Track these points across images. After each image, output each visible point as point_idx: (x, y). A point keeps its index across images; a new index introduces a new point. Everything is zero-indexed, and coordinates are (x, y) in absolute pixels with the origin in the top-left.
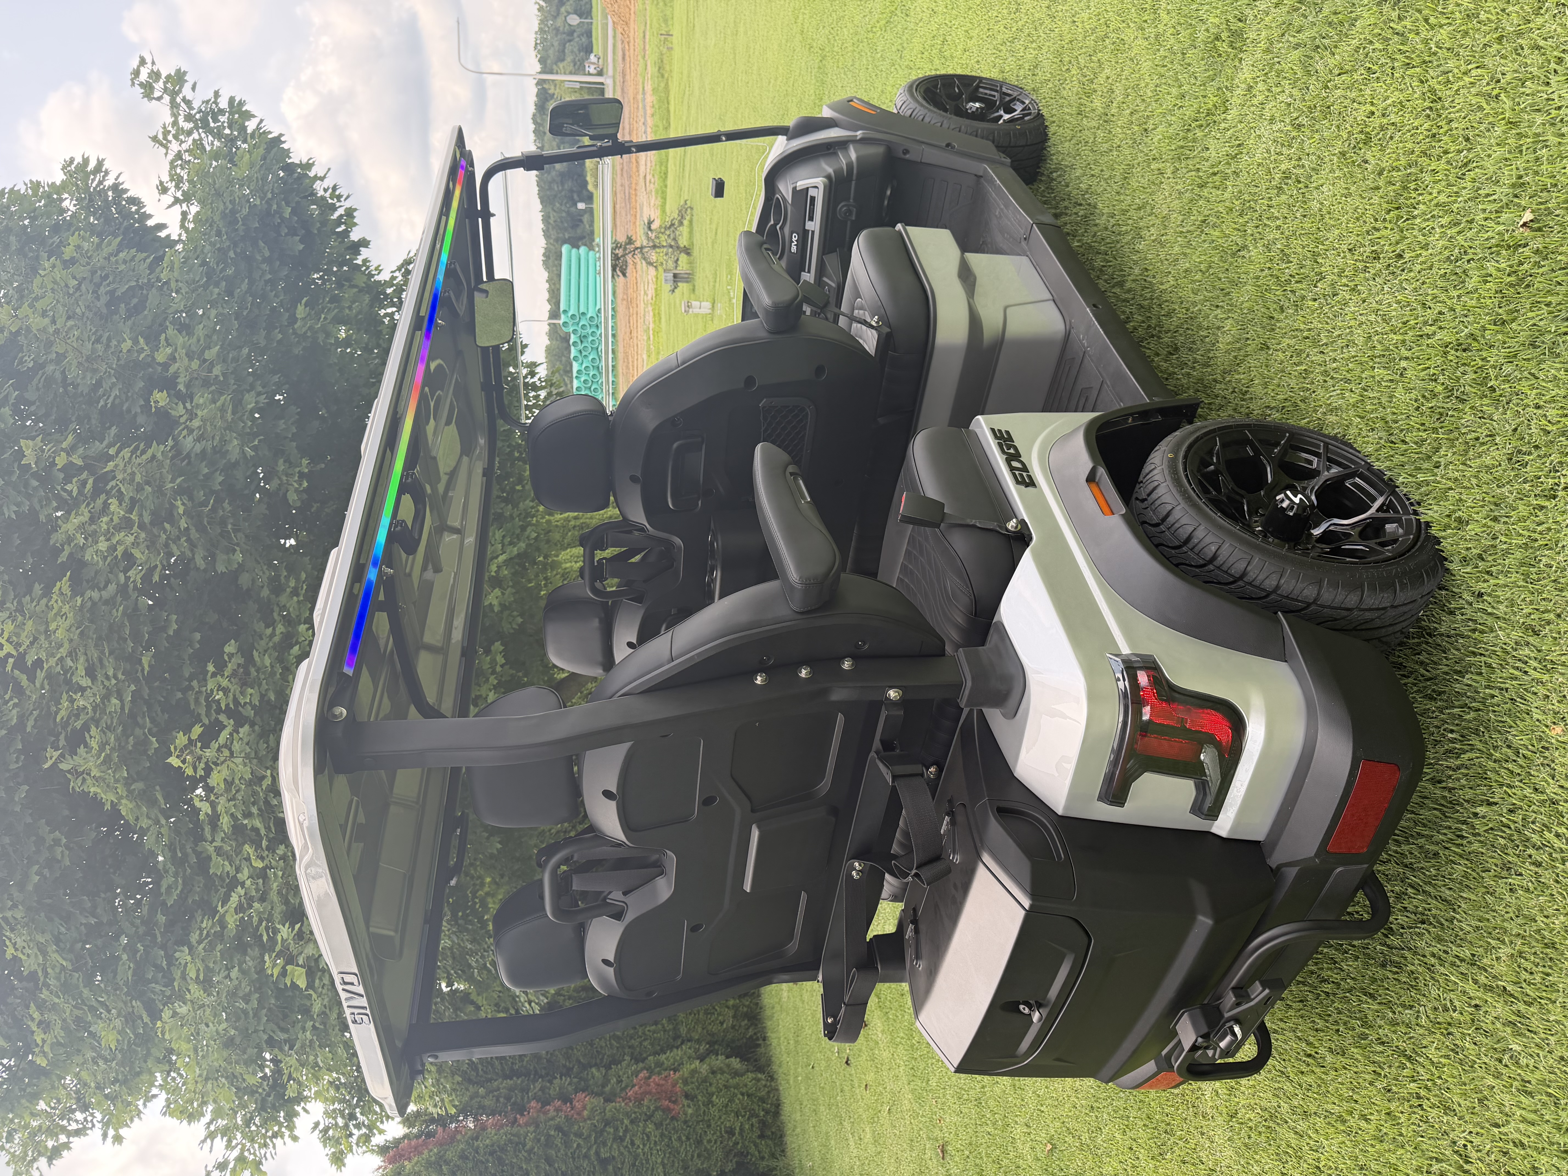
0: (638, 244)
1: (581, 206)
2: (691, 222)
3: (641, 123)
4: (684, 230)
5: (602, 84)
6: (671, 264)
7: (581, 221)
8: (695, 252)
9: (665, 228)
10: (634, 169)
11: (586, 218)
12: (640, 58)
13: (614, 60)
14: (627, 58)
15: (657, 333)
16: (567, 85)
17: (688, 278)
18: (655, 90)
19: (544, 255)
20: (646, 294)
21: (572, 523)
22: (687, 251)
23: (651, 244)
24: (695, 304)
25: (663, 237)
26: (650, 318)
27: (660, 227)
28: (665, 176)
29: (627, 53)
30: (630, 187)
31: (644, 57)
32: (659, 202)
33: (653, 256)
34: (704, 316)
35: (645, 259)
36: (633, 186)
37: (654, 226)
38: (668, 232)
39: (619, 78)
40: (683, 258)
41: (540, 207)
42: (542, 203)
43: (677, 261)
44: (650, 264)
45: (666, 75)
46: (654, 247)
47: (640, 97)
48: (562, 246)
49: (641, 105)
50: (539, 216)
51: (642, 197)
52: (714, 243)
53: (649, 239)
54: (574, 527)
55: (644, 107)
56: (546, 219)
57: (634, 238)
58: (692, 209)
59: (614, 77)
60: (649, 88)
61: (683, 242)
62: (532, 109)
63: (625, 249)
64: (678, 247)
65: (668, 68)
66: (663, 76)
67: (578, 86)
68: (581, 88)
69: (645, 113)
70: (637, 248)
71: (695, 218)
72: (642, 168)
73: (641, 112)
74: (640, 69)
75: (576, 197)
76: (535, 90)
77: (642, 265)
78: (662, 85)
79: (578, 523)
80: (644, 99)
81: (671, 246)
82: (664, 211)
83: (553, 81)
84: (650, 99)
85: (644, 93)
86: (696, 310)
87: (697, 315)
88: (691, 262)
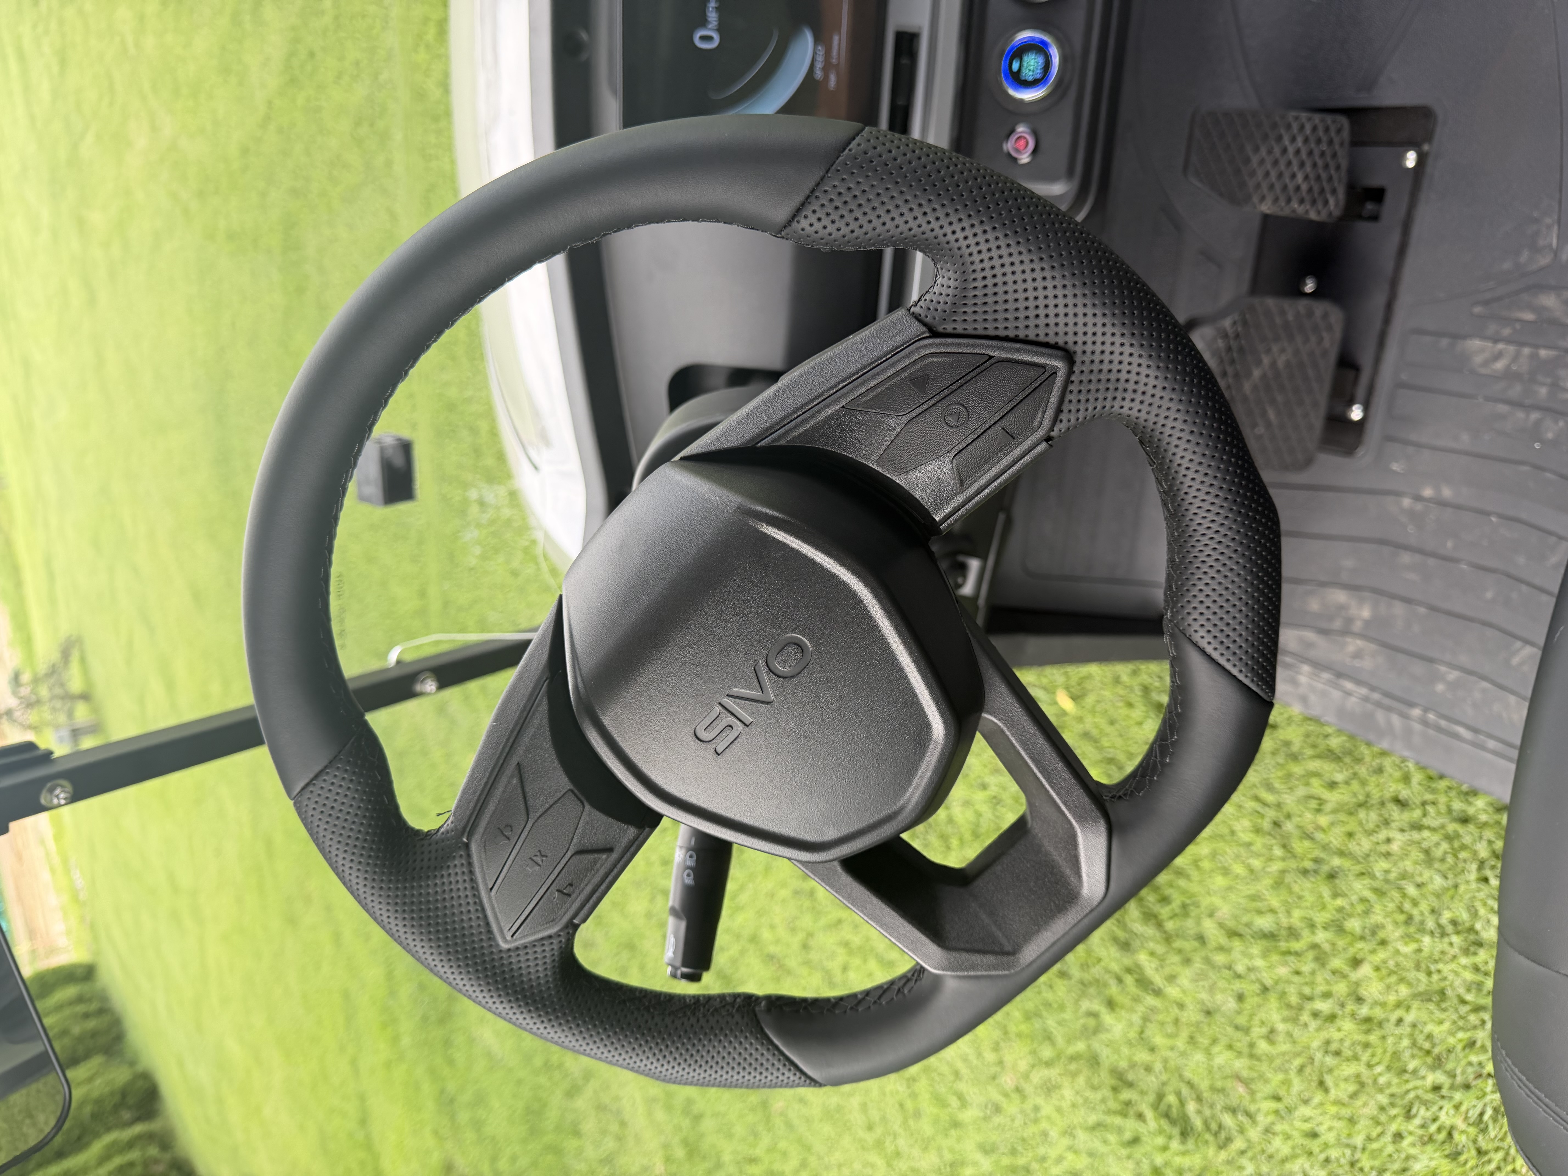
4: (75, 673)
8: (100, 696)
9: (44, 677)
17: (95, 729)
25: (42, 691)
27: (34, 679)
38: (48, 681)
40: (81, 708)
43: (71, 713)
58: (80, 642)
64: (70, 696)
81: (58, 697)
88: (96, 710)
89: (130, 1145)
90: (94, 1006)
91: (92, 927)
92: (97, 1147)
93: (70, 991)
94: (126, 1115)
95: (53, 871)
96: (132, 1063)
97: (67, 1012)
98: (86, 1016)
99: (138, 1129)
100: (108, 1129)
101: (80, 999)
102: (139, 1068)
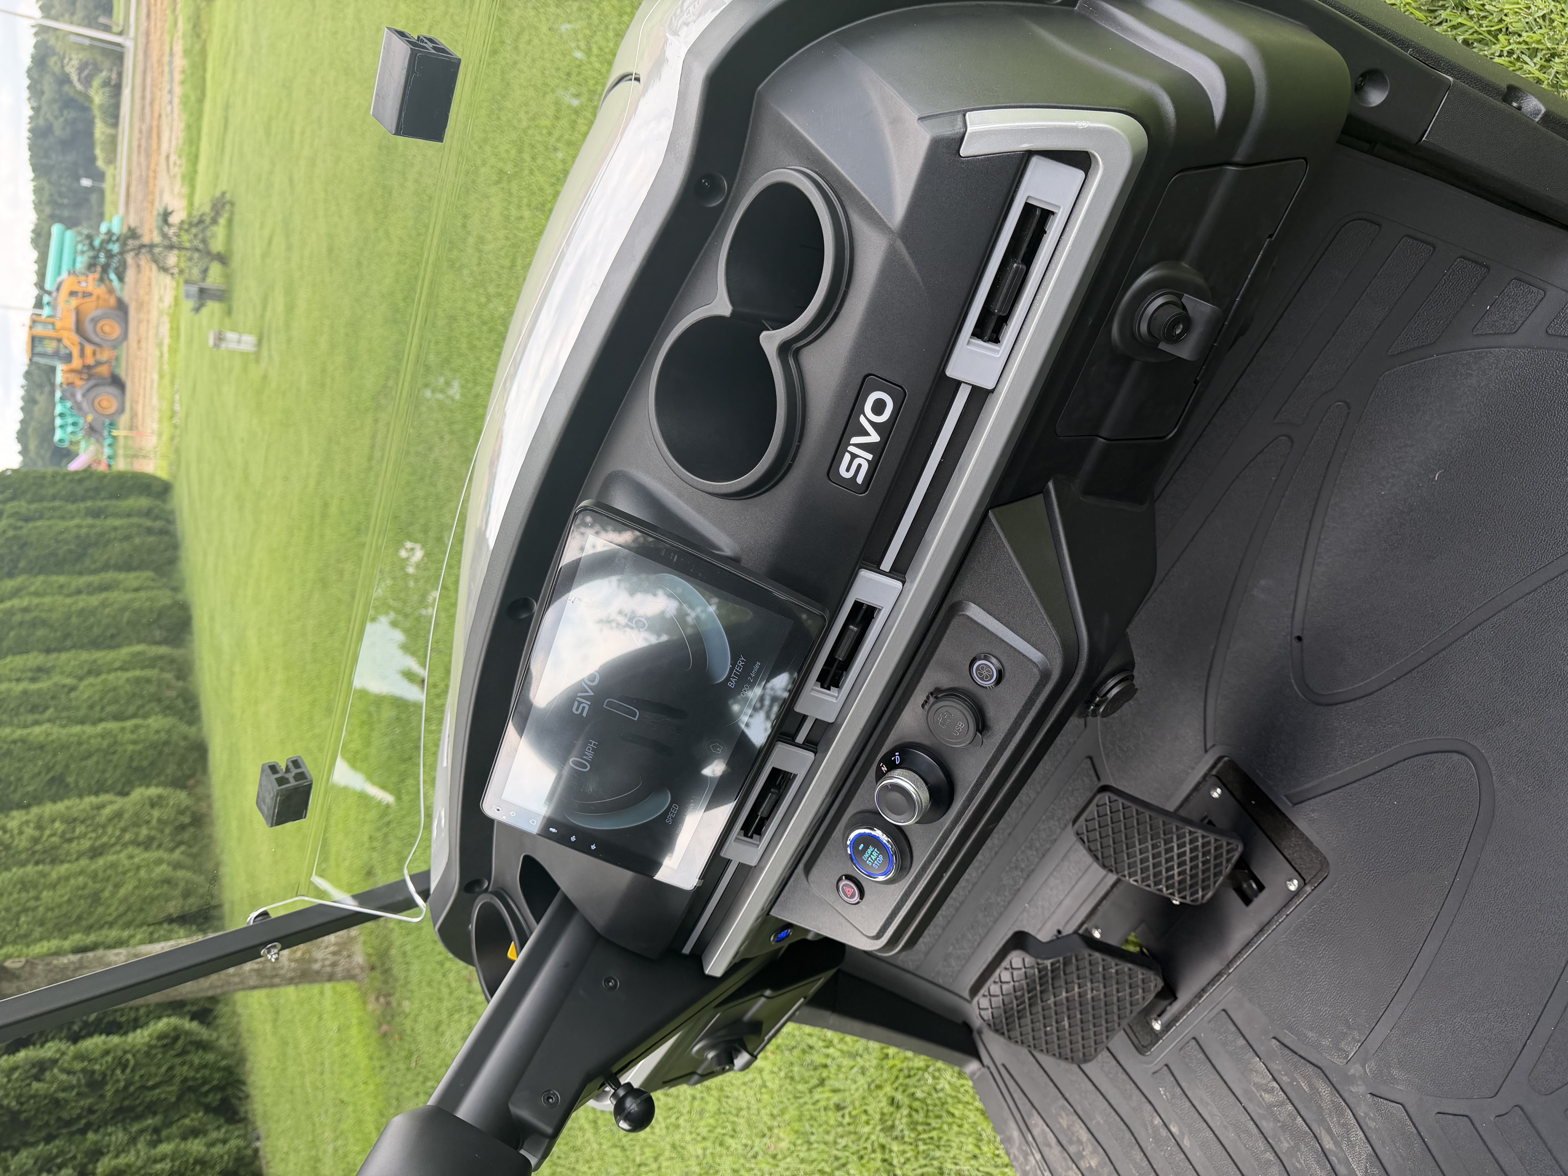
0: (146, 240)
1: (86, 182)
2: (230, 222)
3: (165, 92)
4: (219, 232)
5: (119, 45)
6: (196, 272)
7: (87, 200)
8: (236, 262)
9: (191, 225)
10: (155, 146)
11: (94, 198)
12: (168, 12)
13: (137, 19)
14: (153, 16)
15: (173, 350)
16: (73, 38)
17: (222, 296)
18: (187, 52)
19: (34, 231)
20: (161, 299)
21: (18, 618)
22: (223, 259)
23: (166, 243)
24: (231, 336)
25: (185, 237)
26: (165, 329)
27: (182, 222)
28: (194, 159)
29: (153, 9)
30: (148, 168)
31: (174, 11)
32: (185, 190)
33: (172, 259)
34: (244, 355)
35: (156, 261)
36: (152, 166)
37: (174, 219)
38: (194, 230)
39: (142, 40)
40: (215, 269)
41: (31, 175)
42: (34, 171)
43: (205, 271)
44: (164, 269)
45: (204, 36)
46: (171, 247)
47: (166, 59)
48: (54, 223)
49: (166, 69)
50: (31, 186)
51: (163, 181)
52: (265, 255)
53: (164, 236)
54: (21, 624)
55: (171, 72)
56: (38, 191)
57: (139, 231)
58: (232, 204)
59: (136, 40)
60: (179, 48)
61: (217, 245)
62: (27, 62)
63: (124, 244)
64: (208, 253)
65: (206, 27)
66: (198, 36)
67: (87, 42)
68: (92, 47)
69: (172, 80)
70: (144, 246)
71: (237, 218)
72: (165, 146)
73: (166, 77)
74: (168, 25)
75: (81, 171)
76: (33, 41)
77: (150, 271)
78: (197, 47)
79: (28, 617)
80: (171, 63)
81: (197, 250)
82: (191, 204)
83: (55, 30)
84: (180, 62)
85: (172, 54)
86: (233, 346)
87: (232, 353)
88: (228, 277)
89: (152, 663)
90: (158, 524)
91: (177, 451)
92: (125, 652)
93: (144, 502)
94: (158, 634)
95: (161, 376)
96: (176, 589)
97: (135, 520)
98: (149, 531)
99: (163, 650)
100: (139, 642)
101: (148, 513)
102: (180, 597)
